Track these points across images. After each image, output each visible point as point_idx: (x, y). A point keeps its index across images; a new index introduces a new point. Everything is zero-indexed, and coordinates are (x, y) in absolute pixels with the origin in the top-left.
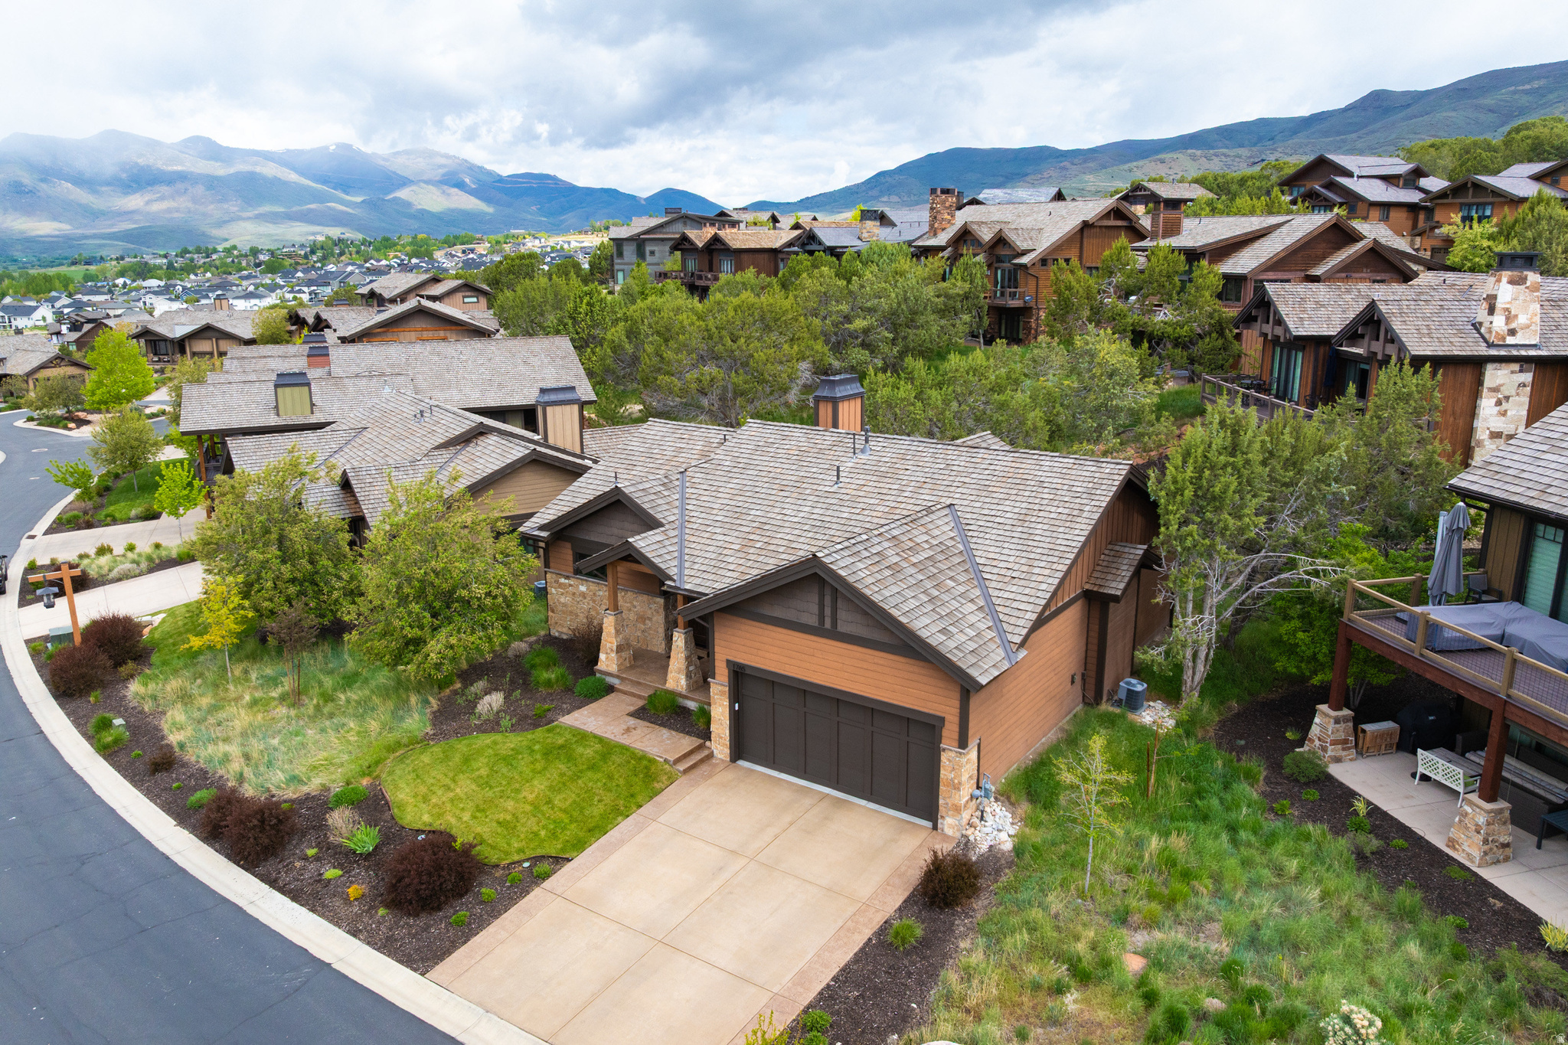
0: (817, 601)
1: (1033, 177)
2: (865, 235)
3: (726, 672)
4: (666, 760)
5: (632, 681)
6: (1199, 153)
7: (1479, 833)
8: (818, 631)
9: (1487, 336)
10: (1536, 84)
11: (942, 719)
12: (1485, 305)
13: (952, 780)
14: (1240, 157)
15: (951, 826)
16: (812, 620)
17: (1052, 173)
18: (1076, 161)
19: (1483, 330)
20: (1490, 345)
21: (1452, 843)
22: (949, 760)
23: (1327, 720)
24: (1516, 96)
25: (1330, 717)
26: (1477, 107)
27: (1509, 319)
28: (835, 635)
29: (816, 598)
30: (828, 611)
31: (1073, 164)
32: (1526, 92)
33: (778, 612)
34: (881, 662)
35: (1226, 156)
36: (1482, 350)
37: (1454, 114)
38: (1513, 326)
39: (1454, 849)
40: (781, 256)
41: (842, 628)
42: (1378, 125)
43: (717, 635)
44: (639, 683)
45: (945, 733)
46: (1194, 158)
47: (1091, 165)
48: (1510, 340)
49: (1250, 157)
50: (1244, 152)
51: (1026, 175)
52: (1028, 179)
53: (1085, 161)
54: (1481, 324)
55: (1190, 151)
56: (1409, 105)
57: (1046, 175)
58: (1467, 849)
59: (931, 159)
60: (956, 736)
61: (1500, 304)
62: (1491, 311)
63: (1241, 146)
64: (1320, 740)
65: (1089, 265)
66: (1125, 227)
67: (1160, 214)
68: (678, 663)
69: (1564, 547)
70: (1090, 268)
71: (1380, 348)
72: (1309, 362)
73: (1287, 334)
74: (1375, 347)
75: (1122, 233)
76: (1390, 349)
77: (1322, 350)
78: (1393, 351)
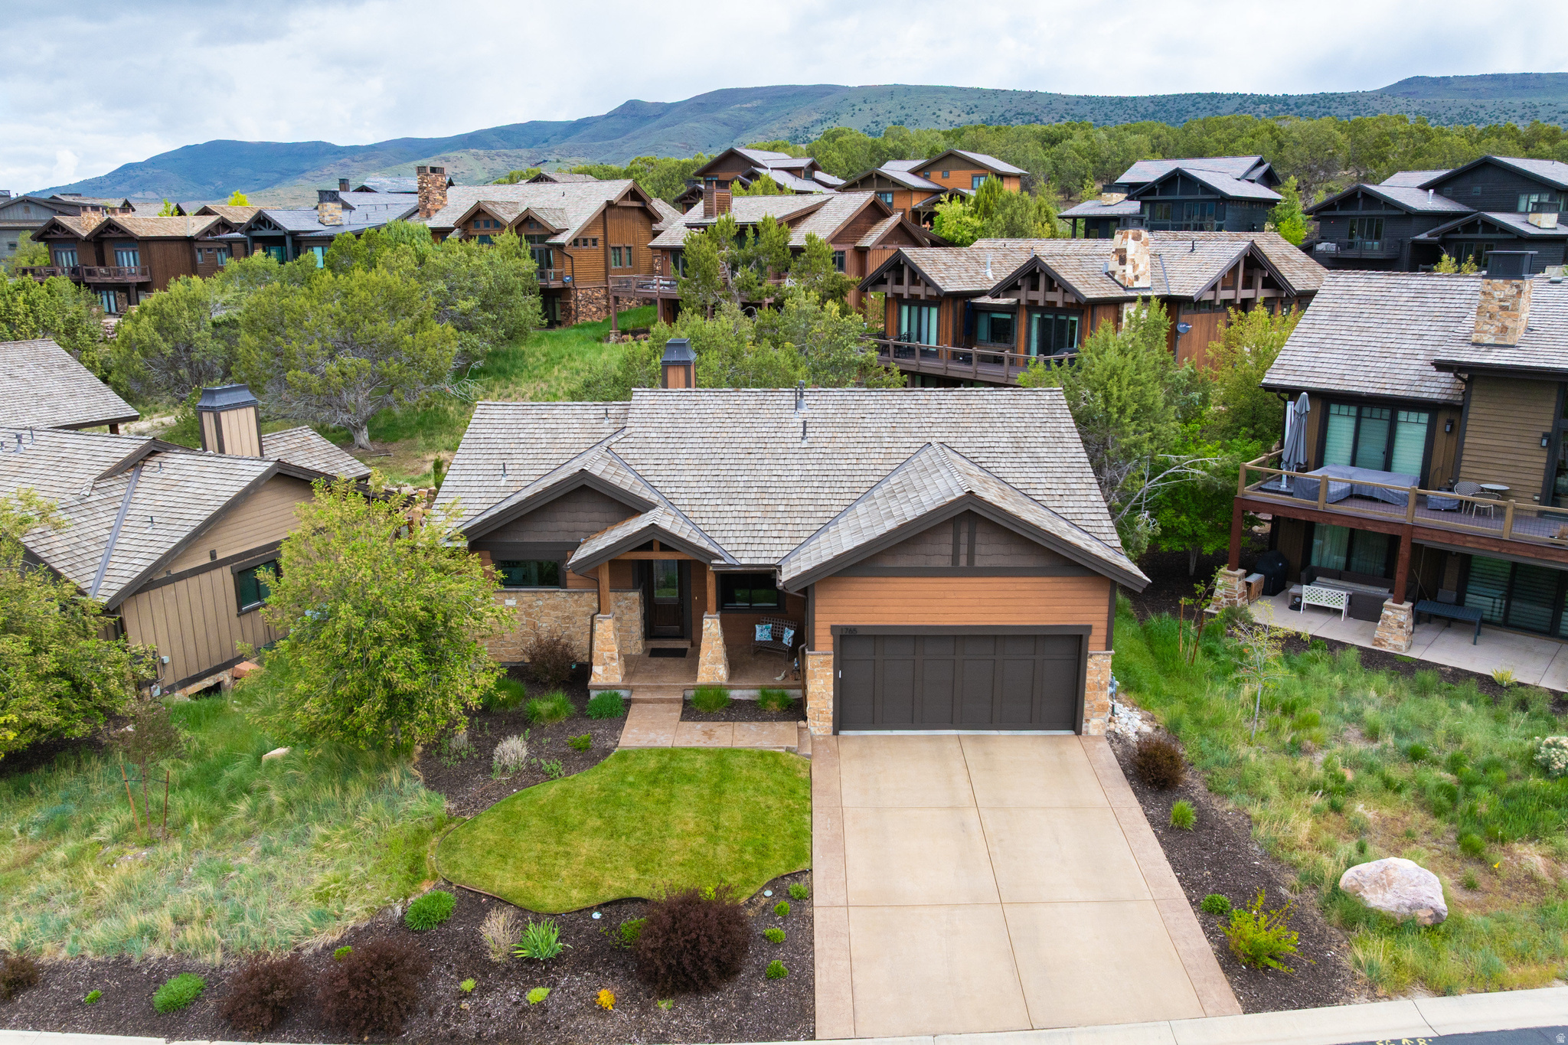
0: (951, 541)
1: (312, 173)
2: (327, 218)
3: (830, 640)
4: (788, 750)
5: (648, 687)
6: (481, 152)
7: (1401, 627)
8: (953, 571)
9: (1122, 282)
10: (755, 103)
11: (1089, 628)
12: (1115, 257)
13: (1099, 682)
14: (521, 158)
15: (1095, 727)
16: (945, 562)
17: (333, 170)
18: (356, 158)
19: (1116, 277)
20: (1126, 289)
21: (1378, 642)
22: (1096, 664)
23: (1232, 579)
24: (742, 113)
25: (1234, 576)
26: (715, 120)
27: (1135, 267)
28: (973, 571)
29: (950, 539)
30: (964, 549)
31: (354, 161)
32: (749, 110)
33: (903, 562)
34: (1024, 587)
35: (508, 156)
36: (1119, 293)
37: (697, 125)
38: (1137, 273)
39: (1381, 645)
40: (197, 245)
41: (979, 562)
42: (637, 132)
43: (818, 602)
44: (660, 687)
45: (1092, 640)
46: (477, 157)
47: (373, 162)
48: (1136, 285)
49: (530, 158)
50: (524, 153)
51: (304, 171)
52: (308, 175)
53: (366, 158)
54: (1114, 273)
55: (472, 151)
56: (660, 116)
57: (326, 172)
58: (1393, 642)
59: (187, 149)
60: (1103, 640)
61: (1129, 256)
62: (1123, 261)
63: (519, 147)
64: (1226, 597)
65: (612, 245)
66: (639, 208)
67: (712, 193)
68: (713, 652)
69: (1359, 419)
70: (614, 248)
71: (1041, 296)
72: (947, 315)
73: (931, 292)
74: (1033, 295)
75: (636, 213)
76: (1052, 297)
77: (959, 304)
78: (1057, 298)
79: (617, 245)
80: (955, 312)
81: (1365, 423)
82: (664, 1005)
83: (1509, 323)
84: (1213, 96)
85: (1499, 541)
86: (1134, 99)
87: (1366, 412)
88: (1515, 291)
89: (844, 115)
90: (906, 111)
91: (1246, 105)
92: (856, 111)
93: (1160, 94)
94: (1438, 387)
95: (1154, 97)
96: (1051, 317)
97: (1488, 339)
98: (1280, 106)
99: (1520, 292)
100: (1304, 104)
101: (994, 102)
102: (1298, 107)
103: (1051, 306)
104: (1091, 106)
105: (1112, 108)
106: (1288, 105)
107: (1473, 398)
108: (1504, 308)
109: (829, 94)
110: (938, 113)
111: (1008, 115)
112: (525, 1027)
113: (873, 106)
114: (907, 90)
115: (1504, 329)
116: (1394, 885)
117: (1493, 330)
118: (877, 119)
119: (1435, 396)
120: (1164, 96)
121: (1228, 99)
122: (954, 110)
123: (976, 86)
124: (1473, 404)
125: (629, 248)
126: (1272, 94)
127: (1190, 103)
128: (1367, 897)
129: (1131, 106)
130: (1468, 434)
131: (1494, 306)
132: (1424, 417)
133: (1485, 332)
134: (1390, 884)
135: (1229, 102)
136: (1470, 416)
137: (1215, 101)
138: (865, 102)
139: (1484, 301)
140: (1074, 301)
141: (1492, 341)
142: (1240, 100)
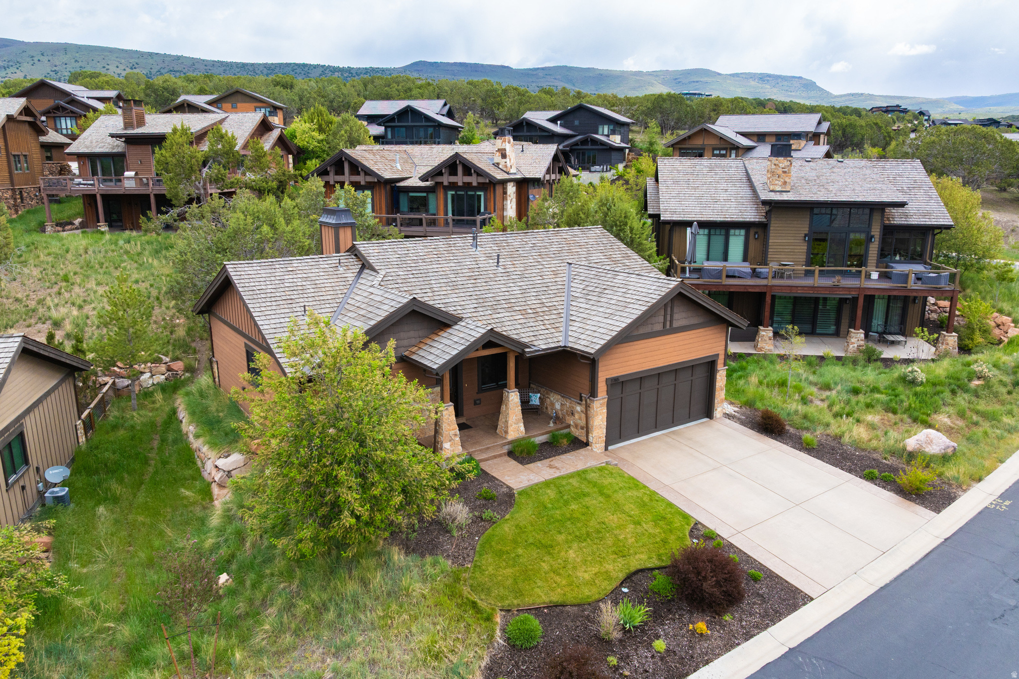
3: (607, 388)
11: (717, 355)
12: (498, 154)
13: (721, 386)
20: (508, 173)
22: (720, 376)
27: (510, 160)
29: (663, 312)
36: (503, 176)
38: (511, 164)
41: (675, 325)
45: (718, 362)
48: (511, 171)
60: (723, 361)
61: (508, 153)
62: (504, 156)
65: (13, 153)
66: (29, 122)
67: (131, 109)
68: (516, 416)
69: (709, 235)
70: (14, 156)
71: (460, 179)
72: (380, 195)
73: (369, 179)
74: (453, 179)
75: (27, 127)
76: (467, 179)
77: (388, 187)
78: (474, 180)
79: (16, 153)
80: (386, 193)
81: (712, 237)
82: (727, 618)
83: (787, 180)
84: (304, 65)
85: (813, 287)
86: (253, 65)
87: (712, 231)
88: (789, 163)
89: (25, 64)
90: (80, 64)
91: (326, 72)
92: (36, 61)
93: (270, 62)
94: (750, 214)
95: (266, 64)
96: (463, 193)
97: (778, 188)
98: (347, 74)
99: (791, 164)
100: (361, 73)
101: (151, 61)
102: (358, 75)
103: (468, 186)
104: (223, 68)
105: (239, 70)
106: (352, 73)
107: (772, 219)
108: (784, 172)
109: (6, 46)
110: (107, 67)
111: (162, 71)
112: (675, 666)
113: (50, 58)
114: (79, 48)
115: (785, 183)
116: (934, 441)
117: (780, 183)
118: (55, 68)
119: (753, 220)
120: (272, 64)
121: (315, 68)
122: (120, 66)
123: (134, 48)
124: (772, 222)
125: (25, 156)
126: (341, 66)
127: (290, 69)
128: (927, 450)
129: (251, 69)
130: (771, 238)
131: (780, 171)
132: (743, 232)
133: (776, 185)
134: (932, 441)
135: (315, 70)
136: (771, 228)
137: (306, 69)
138: (43, 55)
139: (775, 169)
140: (487, 181)
141: (779, 189)
142: (322, 69)
